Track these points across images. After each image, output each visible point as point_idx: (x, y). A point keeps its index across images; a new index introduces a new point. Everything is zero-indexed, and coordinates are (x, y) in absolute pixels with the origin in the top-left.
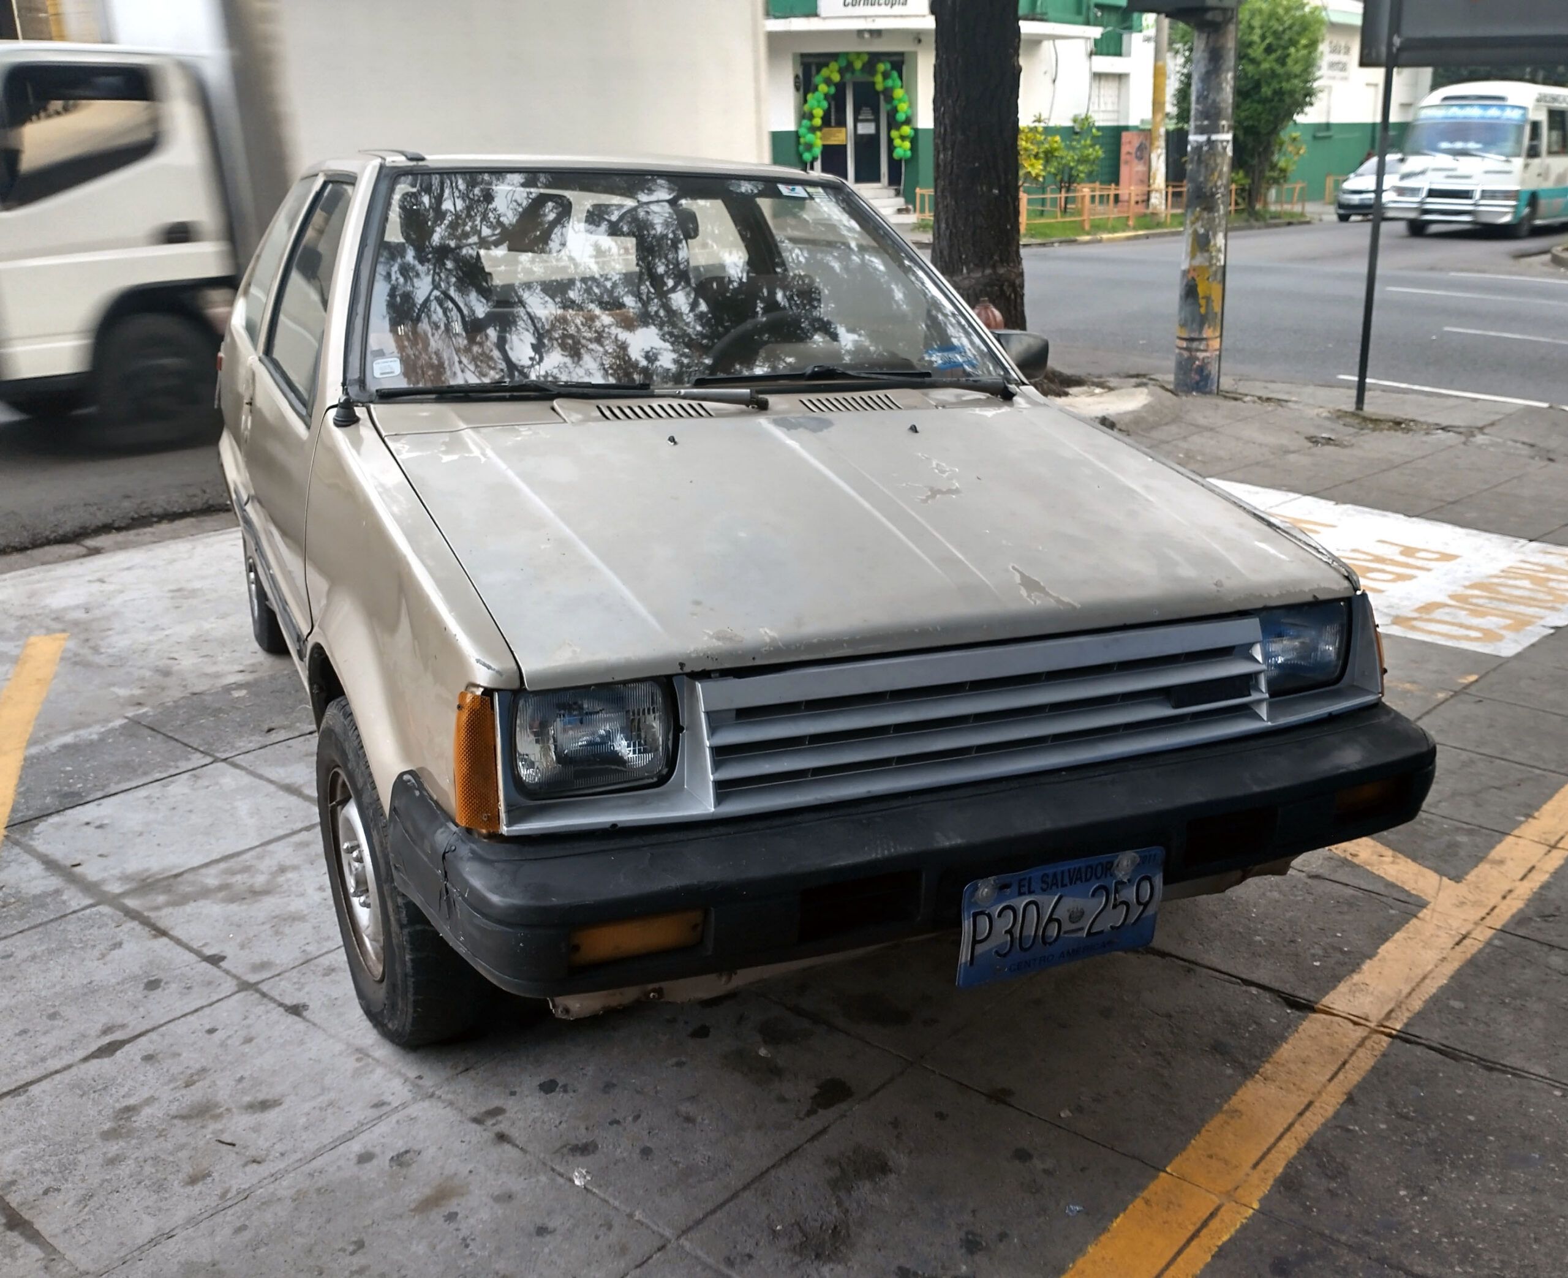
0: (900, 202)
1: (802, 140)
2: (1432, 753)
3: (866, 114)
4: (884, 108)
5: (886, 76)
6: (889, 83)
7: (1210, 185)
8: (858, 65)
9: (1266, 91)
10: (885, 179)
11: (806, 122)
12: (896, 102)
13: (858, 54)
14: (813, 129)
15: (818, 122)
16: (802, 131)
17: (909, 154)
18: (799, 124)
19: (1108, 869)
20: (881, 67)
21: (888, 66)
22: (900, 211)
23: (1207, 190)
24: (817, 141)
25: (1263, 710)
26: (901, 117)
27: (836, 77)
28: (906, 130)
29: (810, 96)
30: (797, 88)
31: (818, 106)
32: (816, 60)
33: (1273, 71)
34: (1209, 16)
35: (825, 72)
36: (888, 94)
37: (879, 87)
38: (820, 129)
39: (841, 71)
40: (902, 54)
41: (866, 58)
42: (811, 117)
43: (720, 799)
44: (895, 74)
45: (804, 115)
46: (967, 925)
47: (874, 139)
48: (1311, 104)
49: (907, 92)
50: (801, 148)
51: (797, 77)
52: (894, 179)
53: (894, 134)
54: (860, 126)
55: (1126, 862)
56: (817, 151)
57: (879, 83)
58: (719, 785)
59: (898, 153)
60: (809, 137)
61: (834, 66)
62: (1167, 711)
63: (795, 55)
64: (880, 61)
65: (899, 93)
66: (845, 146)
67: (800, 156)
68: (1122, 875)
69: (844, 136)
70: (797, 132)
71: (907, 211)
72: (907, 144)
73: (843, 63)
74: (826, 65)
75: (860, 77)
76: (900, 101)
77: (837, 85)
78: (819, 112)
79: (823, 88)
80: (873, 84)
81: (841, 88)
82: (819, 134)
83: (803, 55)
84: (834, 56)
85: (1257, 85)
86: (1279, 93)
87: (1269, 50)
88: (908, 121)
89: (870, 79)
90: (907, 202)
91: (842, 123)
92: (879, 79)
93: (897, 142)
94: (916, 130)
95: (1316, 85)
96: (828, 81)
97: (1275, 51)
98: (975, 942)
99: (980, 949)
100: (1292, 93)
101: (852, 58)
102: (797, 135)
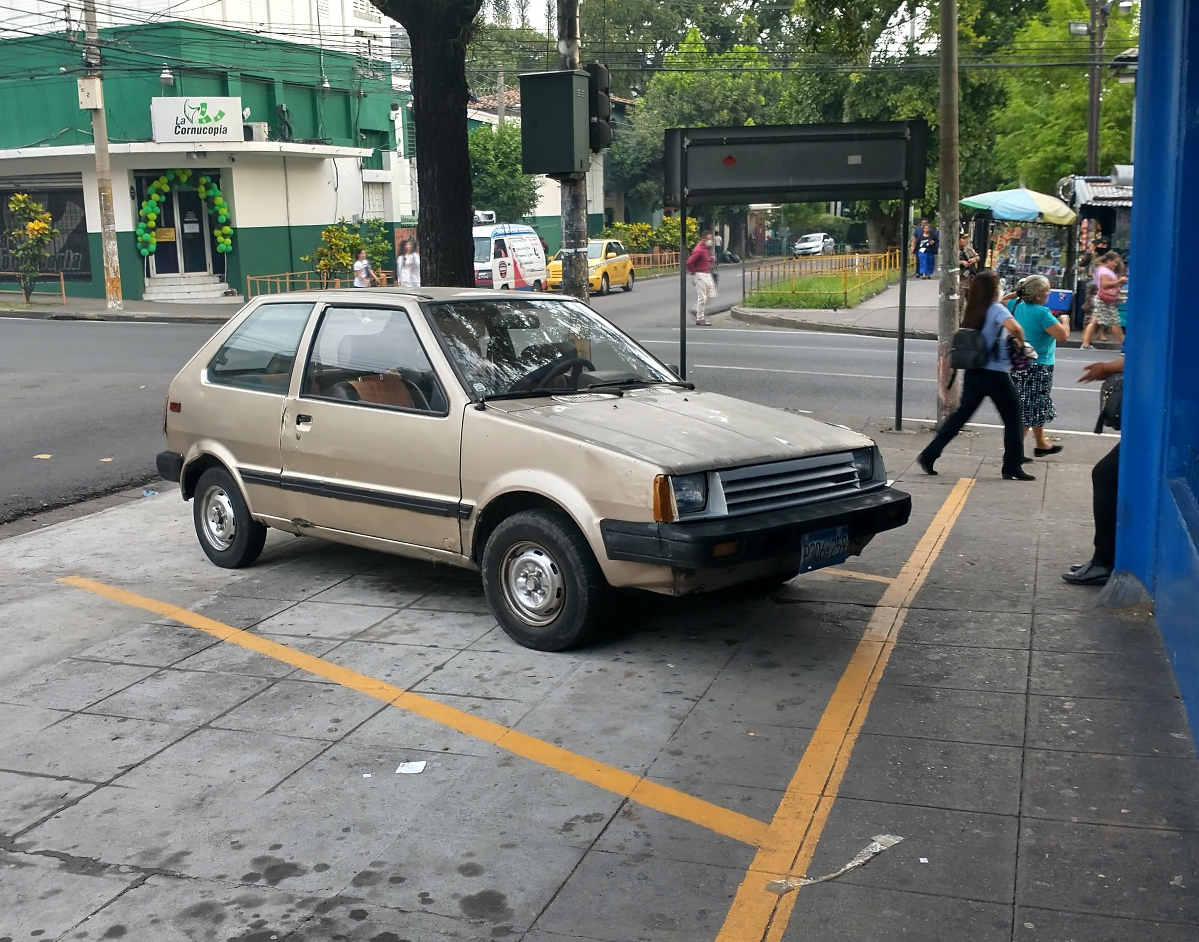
0: (225, 286)
1: (139, 239)
2: (910, 498)
3: (191, 216)
4: (206, 211)
5: (207, 187)
6: (211, 193)
7: (579, 279)
8: (184, 179)
9: (503, 197)
10: (210, 269)
11: (142, 224)
12: (217, 208)
13: (183, 170)
14: (148, 230)
15: (152, 224)
16: (140, 232)
17: (230, 248)
18: (137, 226)
19: (835, 532)
20: (204, 180)
21: (209, 180)
22: (226, 294)
23: (577, 283)
24: (153, 240)
25: (858, 485)
26: (222, 219)
27: (166, 188)
28: (227, 229)
29: (144, 204)
30: (133, 198)
31: (151, 210)
32: (146, 175)
33: (506, 182)
34: (572, 176)
35: (156, 184)
36: (210, 201)
37: (202, 195)
38: (154, 229)
39: (169, 183)
40: (218, 169)
41: (190, 173)
42: (147, 220)
43: (729, 511)
44: (215, 185)
45: (140, 219)
46: (803, 549)
47: (199, 237)
48: (535, 206)
49: (225, 199)
50: (139, 245)
51: (132, 188)
52: (218, 269)
53: (217, 232)
54: (186, 226)
55: (839, 529)
56: (153, 247)
57: (202, 193)
58: (729, 506)
59: (221, 248)
60: (146, 236)
61: (164, 179)
62: (832, 484)
63: (129, 170)
64: (202, 176)
65: (219, 200)
66: (175, 243)
67: (139, 251)
68: (838, 535)
69: (173, 235)
70: (135, 232)
71: (233, 294)
72: (229, 241)
73: (172, 177)
74: (157, 179)
75: (185, 188)
76: (220, 206)
77: (166, 194)
78: (153, 216)
79: (155, 197)
80: (198, 192)
81: (169, 196)
82: (153, 233)
83: (135, 171)
84: (164, 172)
85: (495, 193)
86: (512, 198)
87: (502, 166)
88: (228, 223)
89: (195, 189)
90: (230, 287)
91: (170, 224)
92: (202, 189)
93: (220, 239)
94: (235, 229)
95: (538, 192)
96: (159, 192)
97: (506, 167)
98: (805, 556)
99: (807, 558)
100: (521, 198)
101: (179, 173)
102: (135, 234)
